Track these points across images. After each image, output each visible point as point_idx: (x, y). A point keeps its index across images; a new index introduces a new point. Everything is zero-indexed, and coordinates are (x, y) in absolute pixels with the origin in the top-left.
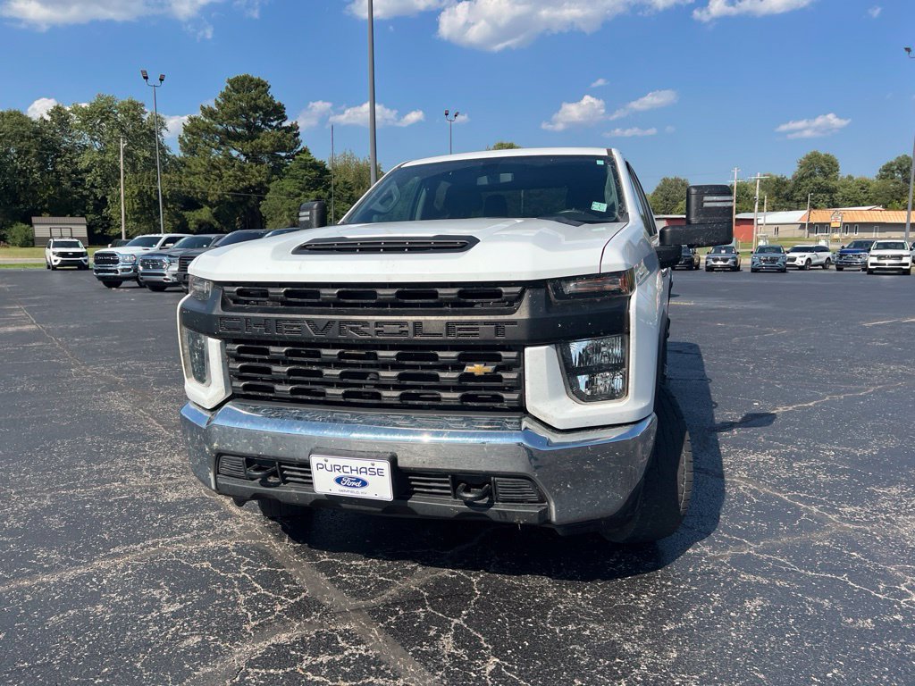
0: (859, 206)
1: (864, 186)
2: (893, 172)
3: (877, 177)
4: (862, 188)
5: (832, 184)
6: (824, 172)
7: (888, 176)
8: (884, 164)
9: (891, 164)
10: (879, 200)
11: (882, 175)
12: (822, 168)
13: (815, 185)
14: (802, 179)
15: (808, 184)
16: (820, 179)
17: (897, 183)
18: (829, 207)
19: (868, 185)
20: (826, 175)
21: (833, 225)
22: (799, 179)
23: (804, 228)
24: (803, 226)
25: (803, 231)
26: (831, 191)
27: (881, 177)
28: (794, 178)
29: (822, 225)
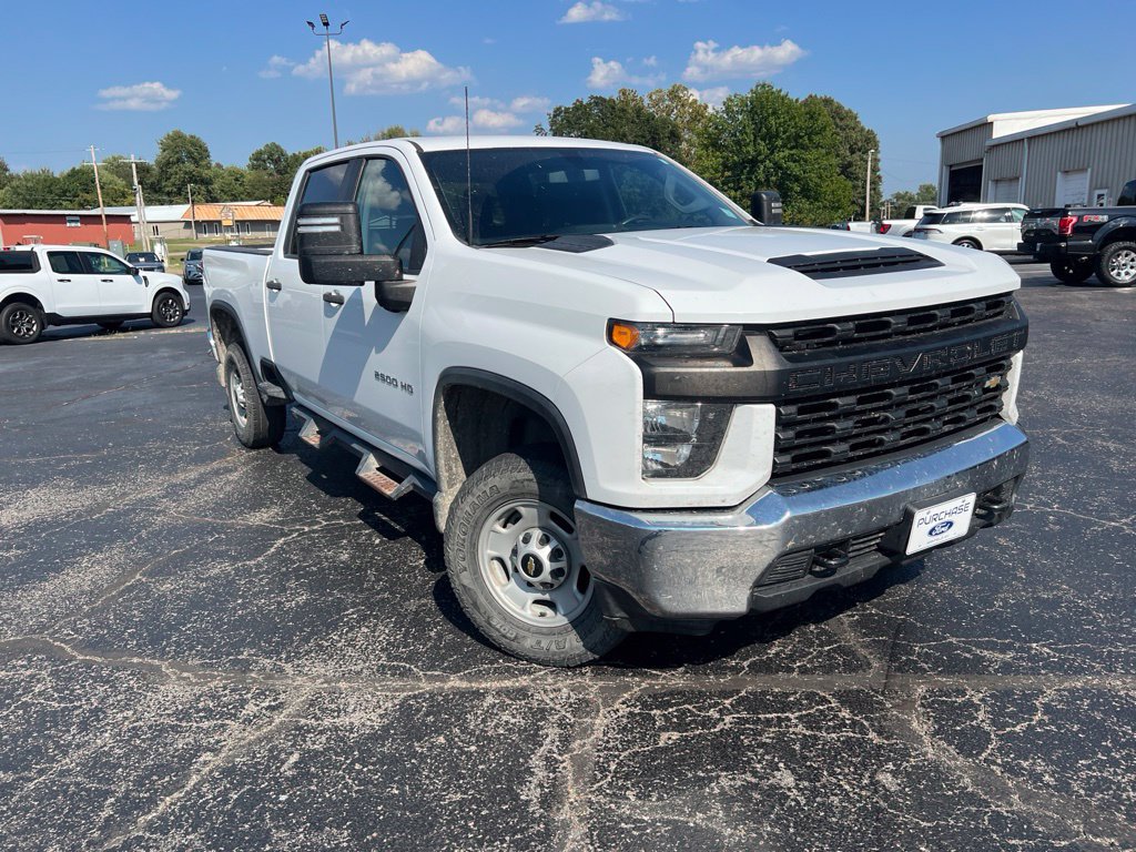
0: (237, 201)
1: (237, 177)
2: (264, 161)
3: (248, 166)
4: (237, 180)
5: (206, 173)
6: (193, 158)
7: (260, 166)
8: (254, 152)
9: (260, 153)
10: (257, 193)
11: (253, 164)
12: (189, 152)
13: (186, 173)
14: (168, 164)
15: (178, 172)
16: (190, 166)
17: (271, 174)
18: (207, 201)
19: (242, 176)
20: (196, 162)
21: (224, 223)
22: (165, 165)
23: (191, 227)
24: (188, 224)
25: (189, 231)
26: (206, 182)
27: (254, 167)
28: (158, 163)
29: (210, 223)
